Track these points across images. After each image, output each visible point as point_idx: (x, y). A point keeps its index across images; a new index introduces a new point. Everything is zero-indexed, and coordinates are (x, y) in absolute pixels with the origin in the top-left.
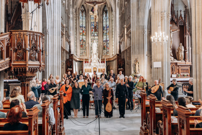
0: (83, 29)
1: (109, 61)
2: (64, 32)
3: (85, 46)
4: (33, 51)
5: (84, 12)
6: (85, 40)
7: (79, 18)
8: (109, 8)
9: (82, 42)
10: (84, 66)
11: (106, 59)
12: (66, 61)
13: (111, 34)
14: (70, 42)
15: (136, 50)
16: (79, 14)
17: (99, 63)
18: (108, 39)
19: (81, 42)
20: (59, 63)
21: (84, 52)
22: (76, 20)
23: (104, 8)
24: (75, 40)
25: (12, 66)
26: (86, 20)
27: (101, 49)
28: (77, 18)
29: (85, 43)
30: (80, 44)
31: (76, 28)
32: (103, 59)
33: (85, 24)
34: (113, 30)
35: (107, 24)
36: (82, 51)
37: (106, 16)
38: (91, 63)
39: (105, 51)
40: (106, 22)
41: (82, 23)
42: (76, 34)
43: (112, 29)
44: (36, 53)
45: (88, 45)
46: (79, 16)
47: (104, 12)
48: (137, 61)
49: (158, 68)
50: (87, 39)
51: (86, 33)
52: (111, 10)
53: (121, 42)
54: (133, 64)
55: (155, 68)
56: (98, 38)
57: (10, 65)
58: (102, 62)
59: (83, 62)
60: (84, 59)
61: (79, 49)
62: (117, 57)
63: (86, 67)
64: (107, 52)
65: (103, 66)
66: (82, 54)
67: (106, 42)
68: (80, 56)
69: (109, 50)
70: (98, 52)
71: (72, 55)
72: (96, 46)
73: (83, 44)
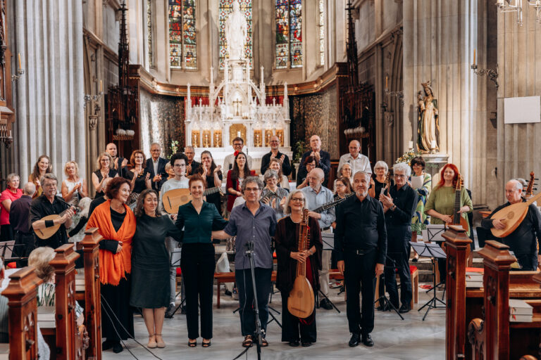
1: (301, 96)
3: (191, 29)
9: (176, 8)
10: (188, 119)
11: (289, 86)
12: (106, 96)
14: (124, 10)
15: (424, 45)
17: (258, 103)
19: (172, 11)
20: (77, 104)
21: (190, 55)
27: (266, 42)
29: (193, 13)
30: (171, 16)
32: (277, 87)
36: (178, 50)
38: (221, 106)
39: (282, 51)
45: (208, 24)
48: (429, 92)
49: (522, 126)
53: (358, 9)
54: (412, 107)
55: (512, 125)
58: (269, 101)
59: (182, 102)
60: (189, 85)
61: (164, 41)
62: (340, 78)
63: (197, 122)
64: (293, 53)
65: (276, 120)
66: (181, 65)
67: (290, 9)
68: (171, 73)
69: (303, 43)
70: (252, 52)
71: (134, 71)
72: (241, 28)
73: (185, 17)
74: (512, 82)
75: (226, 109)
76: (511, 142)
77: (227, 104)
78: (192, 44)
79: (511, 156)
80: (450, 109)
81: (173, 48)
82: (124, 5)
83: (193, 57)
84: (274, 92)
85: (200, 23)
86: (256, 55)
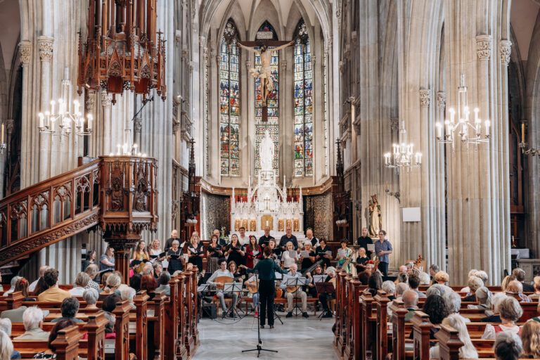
0: (231, 95)
1: (312, 196)
2: (177, 119)
3: (236, 148)
4: (140, 192)
5: (234, 41)
6: (236, 127)
7: (217, 62)
8: (313, 28)
9: (226, 134)
10: (232, 211)
11: (303, 189)
13: (319, 110)
14: (193, 143)
16: (219, 48)
17: (281, 201)
18: (309, 126)
19: (223, 136)
20: (168, 206)
21: (234, 166)
22: (209, 67)
23: (297, 27)
24: (206, 130)
25: (104, 220)
26: (240, 64)
27: (287, 157)
28: (212, 61)
29: (237, 138)
30: (222, 140)
31: (209, 92)
32: (295, 189)
33: (237, 79)
34: (325, 97)
35: (306, 78)
36: (227, 163)
37: (303, 54)
38: (256, 203)
39: (299, 164)
40: (304, 71)
41: (229, 77)
42: (209, 111)
43: (323, 94)
44: (144, 197)
45: (248, 146)
46: (217, 55)
47: (299, 41)
48: (375, 201)
49: (412, 223)
50: (244, 126)
51: (240, 107)
52: (319, 34)
53: (345, 142)
54: (366, 209)
55: (407, 222)
56: (279, 121)
57: (99, 219)
58: (289, 200)
59: (229, 199)
60: (233, 188)
61: (217, 157)
62: (333, 186)
63: (239, 214)
64: (306, 166)
65: (293, 213)
66: (228, 174)
67: (305, 135)
68: (221, 179)
69: (314, 159)
70: (278, 165)
71: (198, 180)
73: (231, 140)
74: (406, 199)
75: (259, 205)
76: (407, 232)
77: (259, 201)
78: (236, 159)
79: (407, 239)
80: (388, 211)
81: (223, 162)
82: (193, 139)
83: (236, 168)
84: (293, 193)
85: (242, 145)
86: (281, 167)
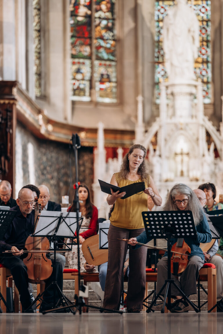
3: (107, 35)
29: (111, 9)
30: (74, 14)
36: (86, 70)
38: (154, 160)
45: (136, 29)
59: (90, 156)
60: (101, 127)
61: (61, 55)
66: (90, 95)
68: (73, 109)
70: (210, 75)
71: (7, 90)
72: (189, 31)
73: (97, 15)
75: (161, 165)
77: (163, 156)
78: (109, 60)
81: (75, 67)
83: (110, 81)
85: (122, 26)
86: (218, 79)
